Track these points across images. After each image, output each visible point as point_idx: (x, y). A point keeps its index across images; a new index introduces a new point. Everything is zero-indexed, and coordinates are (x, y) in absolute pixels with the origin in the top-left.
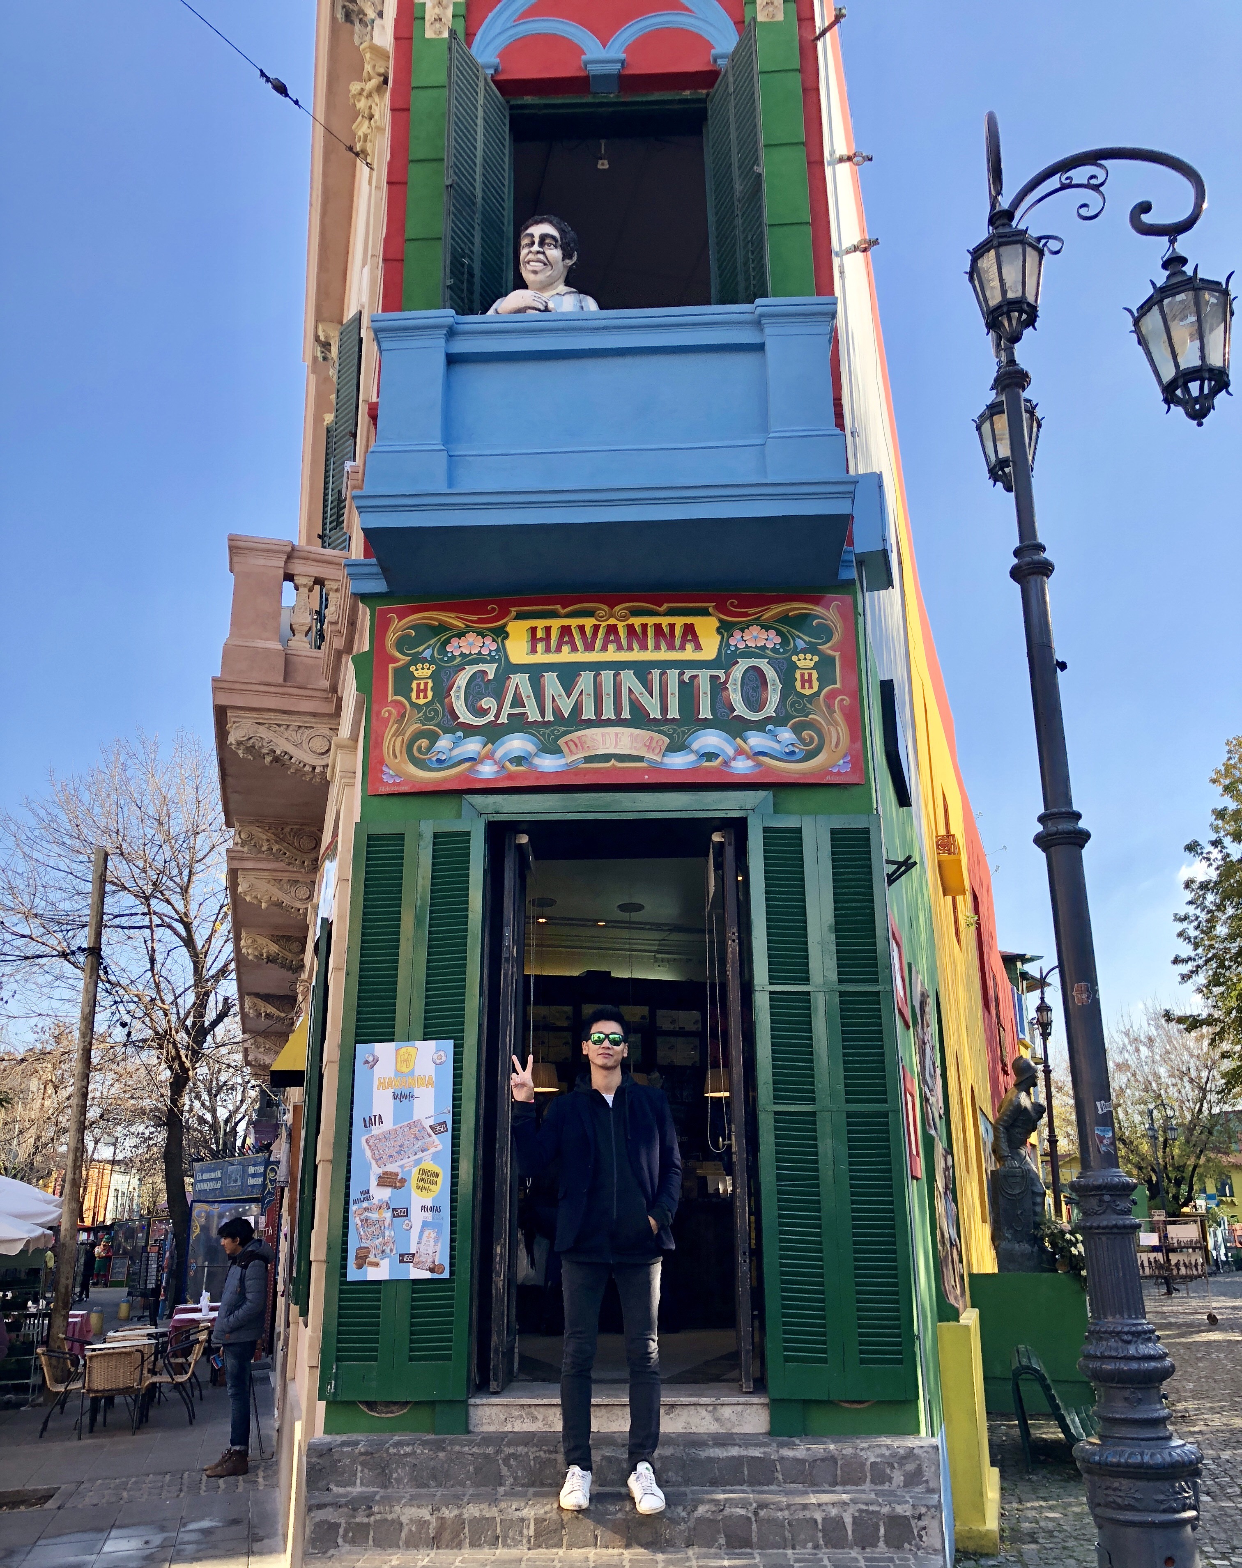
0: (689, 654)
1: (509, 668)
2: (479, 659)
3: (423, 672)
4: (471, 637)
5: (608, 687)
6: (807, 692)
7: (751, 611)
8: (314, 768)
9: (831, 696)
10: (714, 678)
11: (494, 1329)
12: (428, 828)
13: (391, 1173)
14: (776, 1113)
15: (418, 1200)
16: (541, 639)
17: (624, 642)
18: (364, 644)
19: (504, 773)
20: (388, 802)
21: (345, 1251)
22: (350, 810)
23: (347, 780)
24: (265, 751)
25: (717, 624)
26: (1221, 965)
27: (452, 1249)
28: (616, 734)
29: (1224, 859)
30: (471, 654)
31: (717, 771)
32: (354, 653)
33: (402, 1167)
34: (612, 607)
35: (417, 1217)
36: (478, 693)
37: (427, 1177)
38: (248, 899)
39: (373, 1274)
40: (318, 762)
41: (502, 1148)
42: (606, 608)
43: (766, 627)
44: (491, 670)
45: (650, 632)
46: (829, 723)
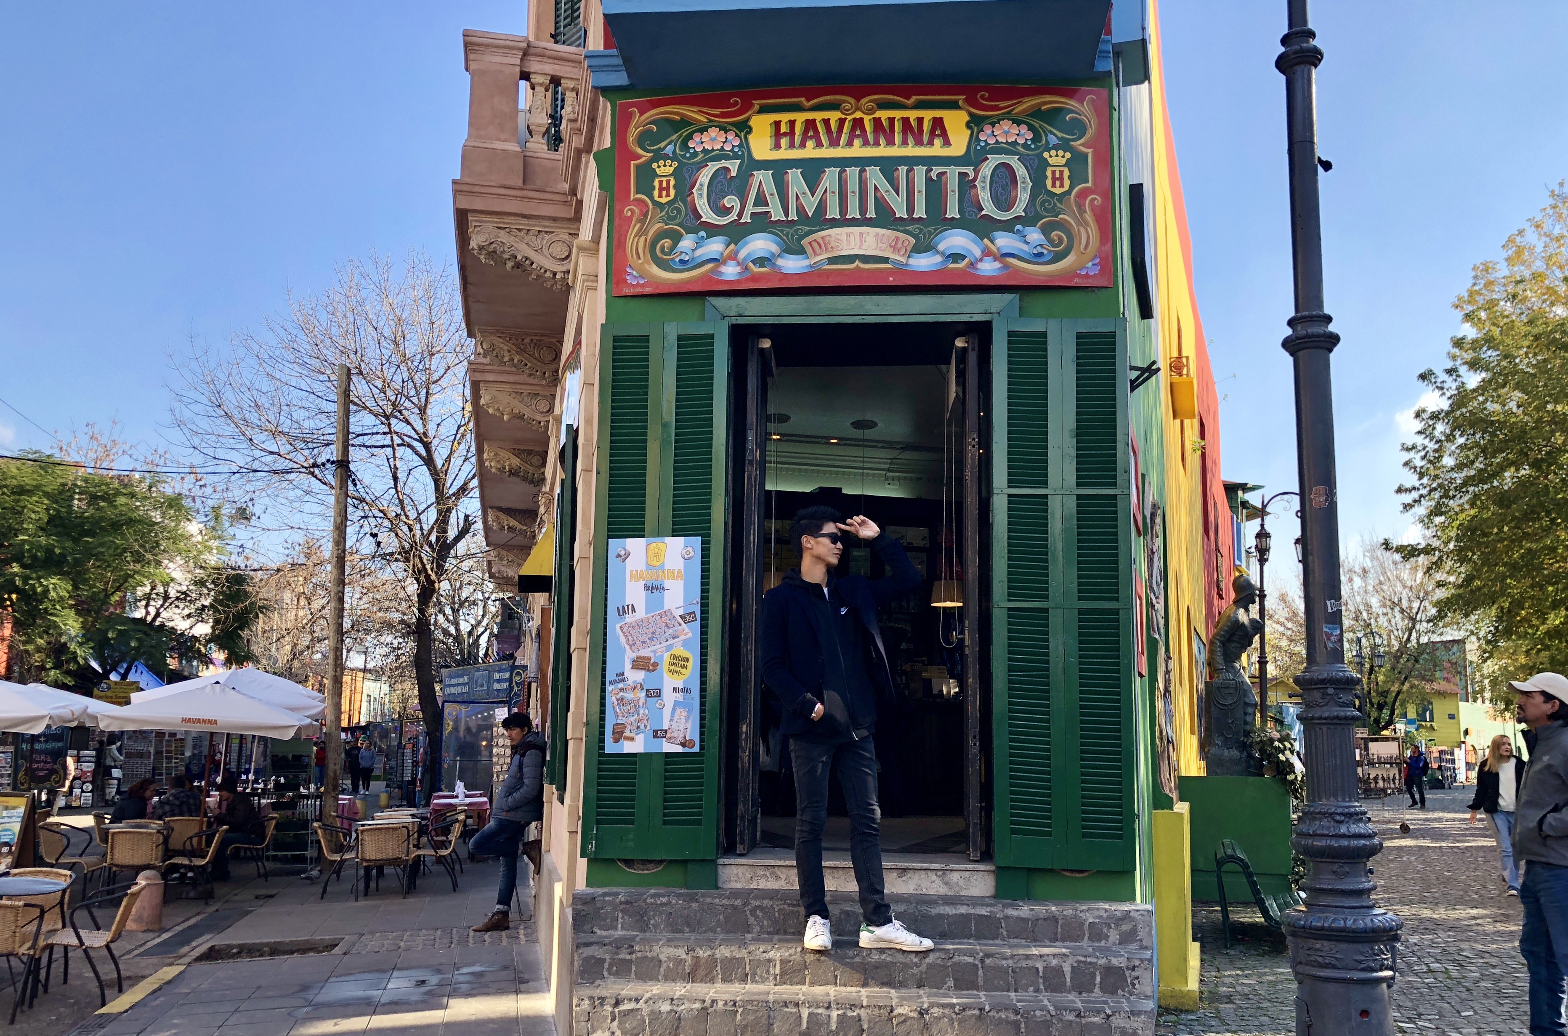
0: (937, 149)
1: (752, 165)
2: (722, 155)
3: (665, 169)
4: (713, 132)
5: (853, 186)
6: (1058, 190)
7: (1002, 104)
8: (555, 274)
9: (1083, 194)
10: (962, 175)
11: (741, 799)
12: (672, 331)
13: (644, 658)
14: (1010, 609)
15: (670, 682)
16: (785, 134)
17: (870, 137)
18: (604, 140)
19: (747, 275)
20: (634, 304)
21: (602, 726)
22: (593, 313)
23: (590, 284)
24: (506, 256)
25: (967, 118)
26: (1446, 496)
27: (702, 726)
28: (861, 234)
29: (1457, 389)
30: (713, 150)
31: (963, 272)
32: (595, 149)
33: (654, 652)
34: (858, 100)
35: (669, 697)
36: (722, 191)
37: (679, 662)
38: (491, 411)
39: (628, 747)
40: (559, 268)
41: (747, 638)
42: (852, 101)
43: (1018, 123)
44: (733, 166)
45: (898, 126)
46: (1079, 224)
